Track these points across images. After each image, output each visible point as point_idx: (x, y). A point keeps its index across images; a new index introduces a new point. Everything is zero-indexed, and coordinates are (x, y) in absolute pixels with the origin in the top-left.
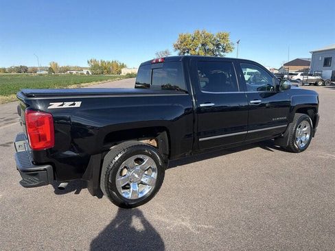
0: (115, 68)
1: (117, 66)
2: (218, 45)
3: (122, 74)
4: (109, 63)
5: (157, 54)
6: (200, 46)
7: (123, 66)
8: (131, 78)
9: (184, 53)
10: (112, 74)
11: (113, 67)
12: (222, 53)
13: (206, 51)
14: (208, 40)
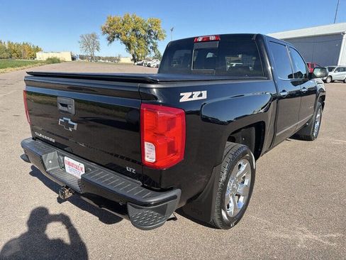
0: (27, 52)
1: (30, 49)
2: (149, 32)
3: (38, 59)
4: (18, 45)
5: (82, 37)
6: (131, 30)
7: (37, 50)
8: (53, 63)
9: (114, 37)
10: (24, 58)
11: (25, 50)
12: (154, 41)
13: (138, 37)
14: (139, 25)
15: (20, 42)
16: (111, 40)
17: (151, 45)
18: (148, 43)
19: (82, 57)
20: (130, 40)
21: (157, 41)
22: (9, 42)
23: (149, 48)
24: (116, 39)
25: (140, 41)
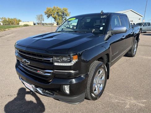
0: (16, 22)
1: (17, 21)
2: (63, 13)
3: (20, 25)
4: (12, 19)
5: (37, 16)
6: (56, 13)
7: (20, 21)
8: (26, 26)
9: (49, 16)
10: (14, 25)
11: (14, 21)
12: (65, 17)
13: (59, 15)
14: (59, 11)
15: (13, 18)
16: (48, 17)
17: (64, 18)
18: (63, 18)
19: (38, 24)
20: (56, 17)
21: (66, 17)
22: (8, 18)
23: (64, 20)
24: (50, 16)
25: (59, 17)
